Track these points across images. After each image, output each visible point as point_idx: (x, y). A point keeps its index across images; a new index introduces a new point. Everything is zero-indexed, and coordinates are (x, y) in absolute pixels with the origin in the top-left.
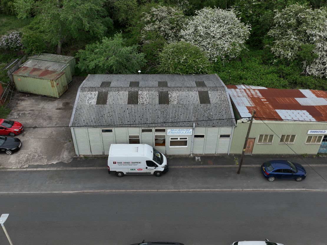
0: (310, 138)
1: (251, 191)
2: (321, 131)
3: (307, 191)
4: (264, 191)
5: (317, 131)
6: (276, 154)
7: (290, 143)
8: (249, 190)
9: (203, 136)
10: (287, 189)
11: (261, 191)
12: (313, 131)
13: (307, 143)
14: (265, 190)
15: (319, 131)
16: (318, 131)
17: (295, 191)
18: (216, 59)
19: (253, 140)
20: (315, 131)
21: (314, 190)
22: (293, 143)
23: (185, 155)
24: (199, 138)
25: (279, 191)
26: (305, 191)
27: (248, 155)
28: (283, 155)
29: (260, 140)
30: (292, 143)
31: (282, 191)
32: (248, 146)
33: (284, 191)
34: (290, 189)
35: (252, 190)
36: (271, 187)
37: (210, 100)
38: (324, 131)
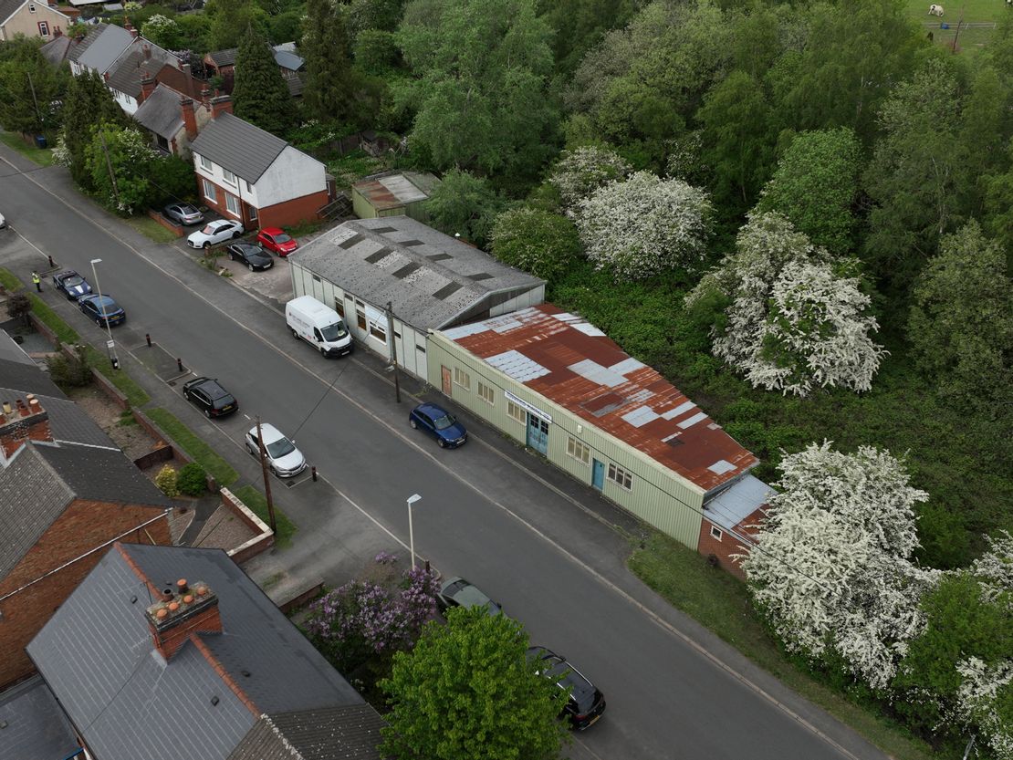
0: (511, 408)
2: (520, 399)
5: (515, 396)
7: (490, 402)
9: (399, 336)
12: (510, 394)
13: (507, 414)
15: (517, 398)
19: (449, 373)
20: (512, 395)
22: (493, 404)
23: (385, 358)
27: (447, 396)
29: (456, 377)
32: (447, 380)
37: (448, 297)
38: (523, 401)
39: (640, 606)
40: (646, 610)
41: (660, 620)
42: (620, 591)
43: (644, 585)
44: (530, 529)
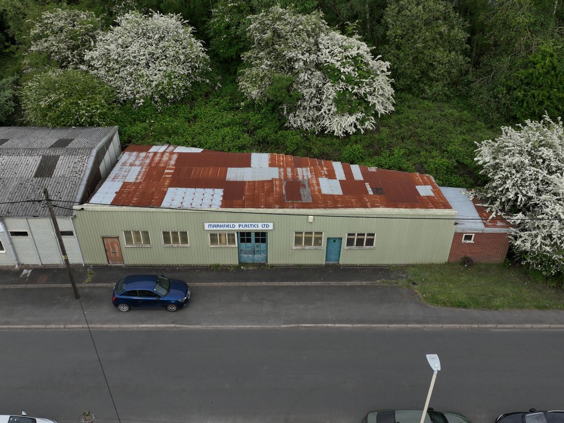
0: (214, 238)
1: (79, 328)
2: (227, 224)
3: (178, 328)
4: (101, 328)
5: (219, 224)
6: (167, 265)
7: (183, 245)
8: (77, 326)
9: (25, 234)
10: (143, 324)
11: (98, 328)
12: (213, 224)
13: (212, 246)
14: (103, 326)
15: (223, 224)
16: (221, 224)
17: (157, 328)
18: (142, 100)
19: (116, 240)
20: (216, 224)
21: (191, 327)
22: (188, 245)
23: (8, 266)
24: (20, 237)
25: (128, 328)
26: (175, 329)
27: (117, 266)
28: (178, 267)
29: (129, 240)
30: (186, 245)
31: (133, 328)
32: (113, 250)
33: (138, 328)
34: (149, 326)
35: (81, 326)
36: (118, 322)
37: (55, 172)
38: (231, 224)
39: (476, 326)
40: (483, 326)
41: (500, 326)
42: (452, 326)
43: (457, 310)
44: (334, 328)
